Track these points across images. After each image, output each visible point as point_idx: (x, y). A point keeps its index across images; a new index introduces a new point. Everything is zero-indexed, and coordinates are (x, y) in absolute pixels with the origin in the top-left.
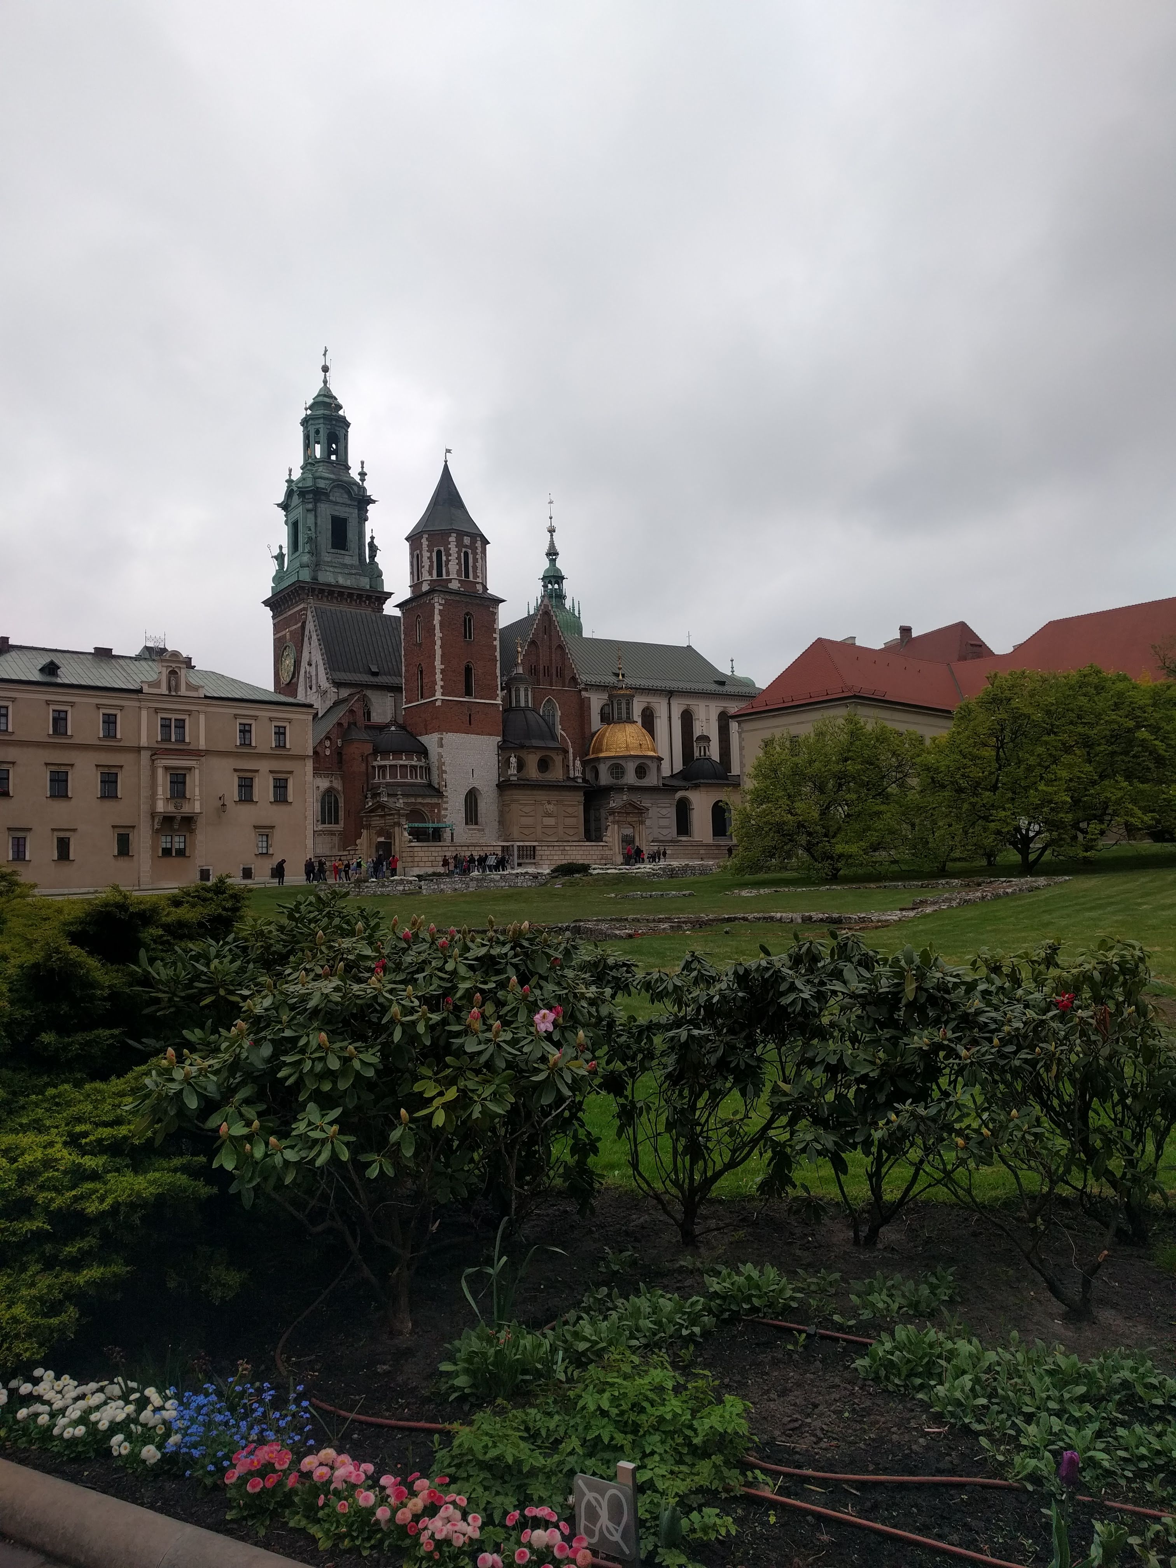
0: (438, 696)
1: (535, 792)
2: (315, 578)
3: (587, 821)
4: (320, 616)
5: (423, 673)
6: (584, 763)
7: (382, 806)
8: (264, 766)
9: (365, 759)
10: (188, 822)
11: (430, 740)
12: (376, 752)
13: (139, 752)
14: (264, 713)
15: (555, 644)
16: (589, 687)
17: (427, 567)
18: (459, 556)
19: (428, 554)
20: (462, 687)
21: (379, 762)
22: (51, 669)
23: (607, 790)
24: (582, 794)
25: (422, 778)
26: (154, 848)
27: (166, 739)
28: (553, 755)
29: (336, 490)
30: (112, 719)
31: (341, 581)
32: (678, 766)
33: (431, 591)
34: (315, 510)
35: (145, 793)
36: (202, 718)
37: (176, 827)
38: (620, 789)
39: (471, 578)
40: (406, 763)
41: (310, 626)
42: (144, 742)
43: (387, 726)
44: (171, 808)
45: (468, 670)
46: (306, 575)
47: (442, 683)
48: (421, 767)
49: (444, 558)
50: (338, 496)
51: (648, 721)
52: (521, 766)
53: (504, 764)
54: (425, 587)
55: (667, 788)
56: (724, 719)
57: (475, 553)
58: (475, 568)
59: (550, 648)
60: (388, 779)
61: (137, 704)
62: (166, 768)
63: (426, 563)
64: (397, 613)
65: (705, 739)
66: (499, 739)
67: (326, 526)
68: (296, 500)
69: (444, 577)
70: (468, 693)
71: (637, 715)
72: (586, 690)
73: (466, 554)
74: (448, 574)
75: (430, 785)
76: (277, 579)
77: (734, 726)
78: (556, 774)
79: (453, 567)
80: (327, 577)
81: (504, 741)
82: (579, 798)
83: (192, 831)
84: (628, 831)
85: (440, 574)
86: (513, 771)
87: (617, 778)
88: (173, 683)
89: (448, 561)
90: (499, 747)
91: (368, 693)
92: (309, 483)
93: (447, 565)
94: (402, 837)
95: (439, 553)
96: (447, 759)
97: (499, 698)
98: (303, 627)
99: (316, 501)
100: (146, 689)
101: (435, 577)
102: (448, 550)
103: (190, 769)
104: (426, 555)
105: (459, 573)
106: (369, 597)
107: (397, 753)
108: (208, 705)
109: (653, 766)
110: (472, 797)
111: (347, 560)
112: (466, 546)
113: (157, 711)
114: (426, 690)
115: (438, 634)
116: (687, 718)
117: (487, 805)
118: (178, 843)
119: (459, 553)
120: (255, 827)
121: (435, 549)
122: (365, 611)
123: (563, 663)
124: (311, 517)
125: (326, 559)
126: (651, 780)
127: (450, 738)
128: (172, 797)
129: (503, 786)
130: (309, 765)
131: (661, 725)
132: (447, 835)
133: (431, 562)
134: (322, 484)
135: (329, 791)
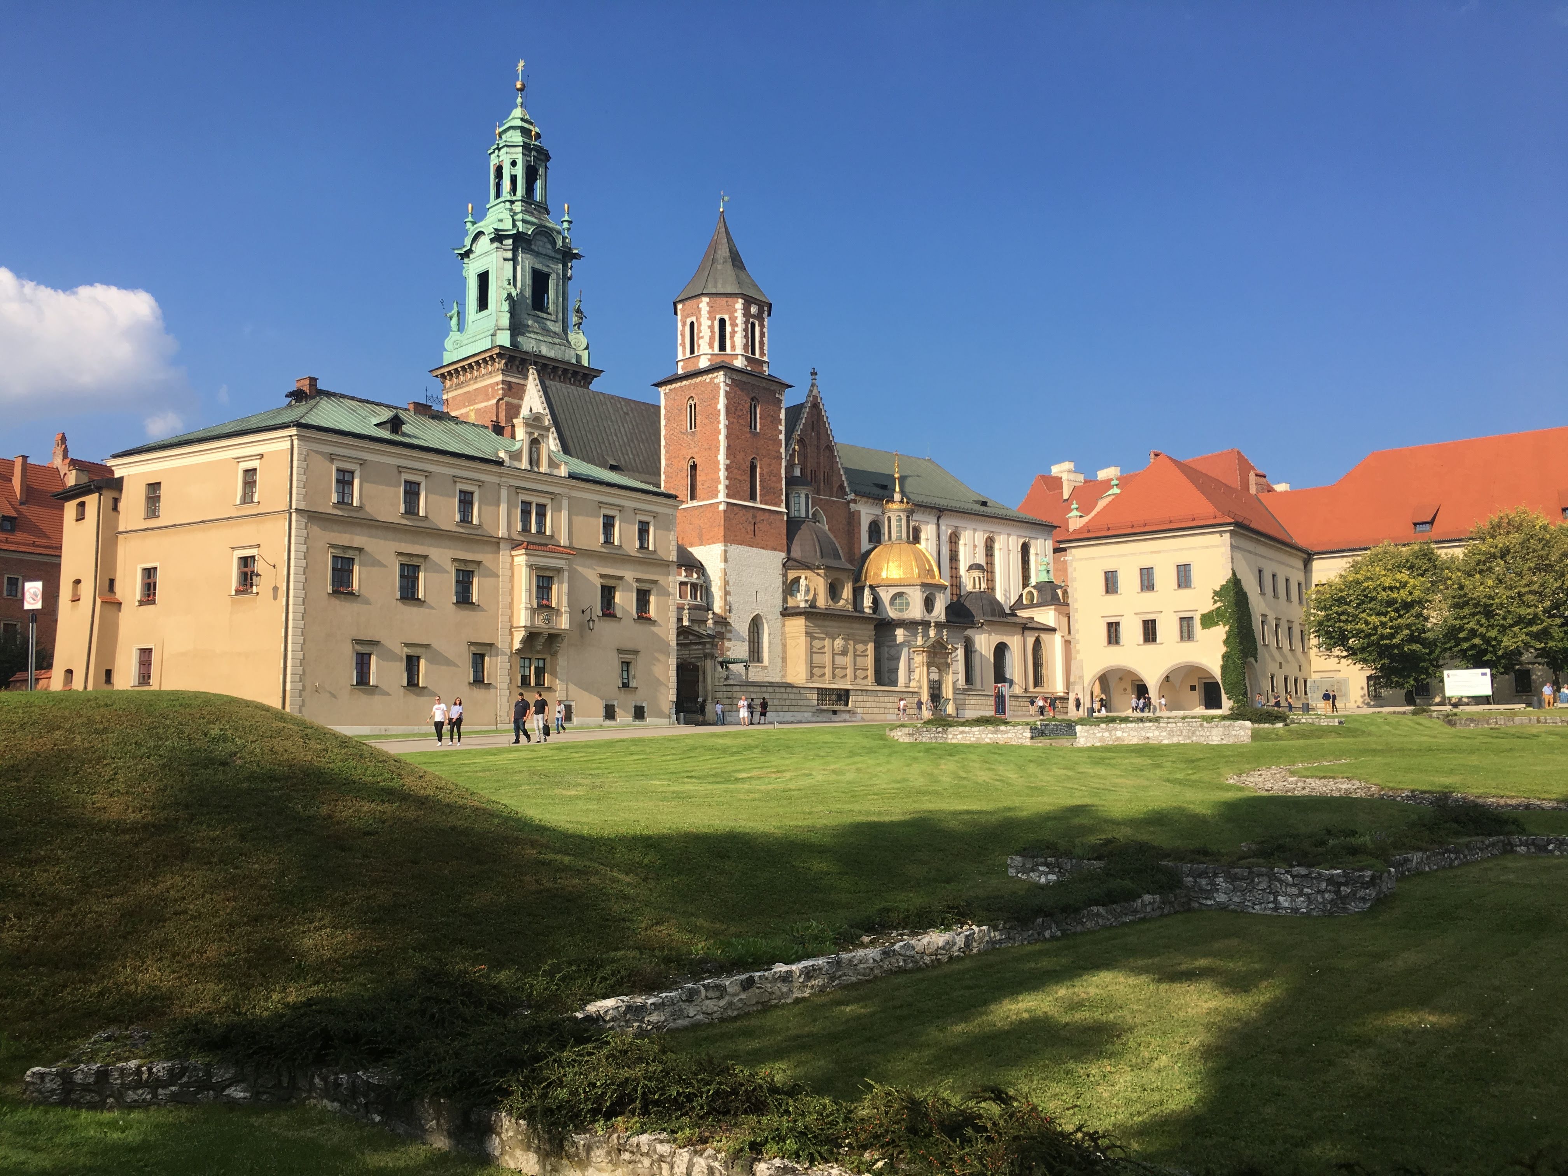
0: (723, 497)
1: (826, 623)
2: (514, 345)
3: (877, 661)
5: (698, 471)
7: (686, 632)
8: (627, 573)
10: (553, 638)
11: (705, 553)
13: (498, 543)
14: (629, 502)
15: (823, 444)
16: (856, 497)
17: (707, 339)
18: (747, 327)
19: (709, 323)
20: (747, 487)
22: (395, 424)
24: (872, 627)
25: (701, 599)
26: (510, 675)
27: (526, 529)
28: (844, 578)
29: (538, 237)
30: (468, 498)
31: (545, 351)
33: (715, 368)
34: (514, 259)
35: (504, 600)
36: (565, 502)
37: (539, 648)
39: (757, 356)
40: (686, 580)
42: (502, 532)
44: (535, 622)
45: (753, 468)
46: (504, 339)
47: (727, 482)
48: (701, 586)
49: (728, 329)
50: (540, 245)
52: (810, 591)
53: (791, 587)
54: (704, 363)
57: (762, 326)
58: (762, 343)
59: (818, 448)
61: (495, 479)
62: (534, 568)
63: (706, 333)
65: (977, 567)
66: (783, 555)
67: (525, 281)
68: (485, 245)
69: (729, 350)
70: (753, 498)
72: (854, 501)
73: (753, 325)
74: (733, 347)
78: (846, 602)
79: (739, 340)
80: (529, 343)
81: (789, 559)
82: (869, 632)
83: (554, 654)
84: (935, 676)
85: (722, 347)
86: (800, 596)
87: (901, 610)
88: (535, 455)
89: (733, 333)
90: (784, 565)
92: (508, 225)
93: (732, 337)
94: (716, 673)
95: (722, 322)
96: (731, 578)
97: (783, 505)
99: (514, 249)
100: (507, 461)
101: (716, 350)
102: (733, 320)
103: (559, 570)
104: (705, 323)
105: (745, 347)
106: (575, 373)
108: (573, 487)
109: (939, 596)
110: (755, 626)
111: (549, 326)
112: (754, 316)
113: (515, 490)
114: (698, 490)
115: (723, 421)
116: (955, 543)
117: (771, 637)
119: (746, 323)
120: (620, 651)
121: (718, 317)
123: (832, 468)
124: (509, 266)
125: (527, 322)
126: (940, 614)
127: (735, 549)
128: (540, 606)
129: (789, 614)
130: (673, 574)
133: (712, 332)
134: (523, 228)
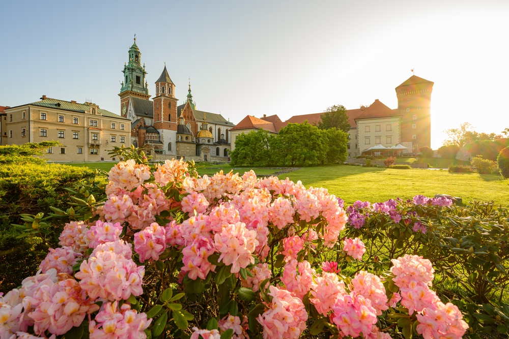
0: (162, 120)
1: (185, 144)
2: (132, 90)
3: (196, 151)
4: (133, 99)
5: (159, 115)
6: (196, 138)
7: (148, 145)
8: (118, 134)
9: (144, 134)
10: (98, 146)
11: (160, 131)
12: (147, 132)
13: (84, 128)
14: (118, 121)
15: (190, 111)
16: (198, 121)
18: (168, 88)
21: (147, 135)
22: (58, 105)
23: (202, 144)
25: (158, 139)
26: (88, 152)
27: (92, 125)
28: (189, 136)
29: (137, 69)
30: (76, 119)
31: (138, 91)
32: (217, 141)
33: (161, 96)
35: (86, 138)
36: (102, 121)
37: (95, 147)
38: (204, 144)
39: (171, 94)
40: (154, 135)
41: (130, 101)
42: (86, 126)
43: (149, 127)
44: (93, 142)
45: (169, 115)
46: (130, 89)
47: (163, 118)
48: (158, 137)
50: (138, 71)
51: (211, 130)
52: (181, 138)
53: (177, 138)
54: (160, 95)
55: (214, 145)
56: (227, 130)
57: (172, 88)
58: (172, 92)
60: (150, 139)
61: (83, 116)
62: (92, 133)
63: (160, 89)
64: (153, 100)
65: (222, 135)
66: (177, 131)
67: (135, 78)
68: (127, 70)
70: (169, 120)
71: (208, 129)
73: (170, 88)
74: (165, 92)
75: (160, 141)
76: (122, 89)
77: (229, 132)
78: (190, 140)
79: (167, 91)
80: (135, 90)
82: (195, 145)
83: (99, 148)
84: (206, 154)
85: (163, 92)
86: (180, 139)
87: (204, 142)
88: (94, 111)
90: (177, 133)
91: (145, 118)
92: (130, 67)
93: (165, 90)
94: (153, 152)
95: (163, 87)
96: (164, 135)
97: (177, 122)
98: (128, 102)
99: (132, 71)
100: (86, 112)
102: (165, 87)
103: (98, 133)
104: (160, 87)
106: (145, 96)
107: (152, 133)
108: (103, 118)
109: (211, 140)
110: (170, 145)
111: (140, 87)
112: (170, 86)
113: (89, 118)
114: (159, 119)
115: (163, 106)
116: (219, 130)
117: (174, 146)
118: (95, 151)
122: (144, 99)
124: (131, 75)
125: (135, 86)
126: (211, 143)
127: (164, 130)
128: (94, 140)
129: (177, 142)
130: (130, 134)
131: (213, 131)
132: (164, 153)
134: (134, 67)
135: (135, 141)
